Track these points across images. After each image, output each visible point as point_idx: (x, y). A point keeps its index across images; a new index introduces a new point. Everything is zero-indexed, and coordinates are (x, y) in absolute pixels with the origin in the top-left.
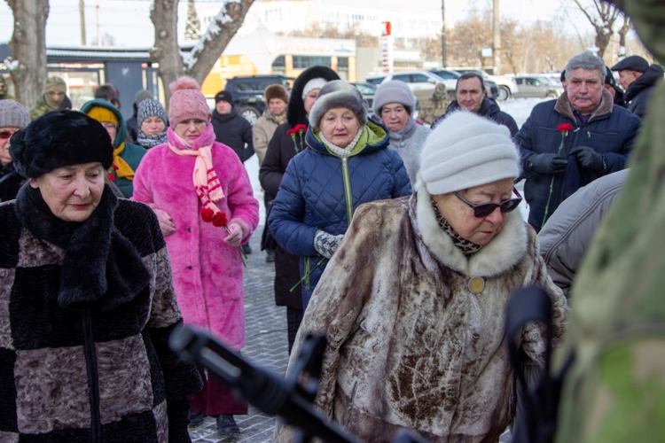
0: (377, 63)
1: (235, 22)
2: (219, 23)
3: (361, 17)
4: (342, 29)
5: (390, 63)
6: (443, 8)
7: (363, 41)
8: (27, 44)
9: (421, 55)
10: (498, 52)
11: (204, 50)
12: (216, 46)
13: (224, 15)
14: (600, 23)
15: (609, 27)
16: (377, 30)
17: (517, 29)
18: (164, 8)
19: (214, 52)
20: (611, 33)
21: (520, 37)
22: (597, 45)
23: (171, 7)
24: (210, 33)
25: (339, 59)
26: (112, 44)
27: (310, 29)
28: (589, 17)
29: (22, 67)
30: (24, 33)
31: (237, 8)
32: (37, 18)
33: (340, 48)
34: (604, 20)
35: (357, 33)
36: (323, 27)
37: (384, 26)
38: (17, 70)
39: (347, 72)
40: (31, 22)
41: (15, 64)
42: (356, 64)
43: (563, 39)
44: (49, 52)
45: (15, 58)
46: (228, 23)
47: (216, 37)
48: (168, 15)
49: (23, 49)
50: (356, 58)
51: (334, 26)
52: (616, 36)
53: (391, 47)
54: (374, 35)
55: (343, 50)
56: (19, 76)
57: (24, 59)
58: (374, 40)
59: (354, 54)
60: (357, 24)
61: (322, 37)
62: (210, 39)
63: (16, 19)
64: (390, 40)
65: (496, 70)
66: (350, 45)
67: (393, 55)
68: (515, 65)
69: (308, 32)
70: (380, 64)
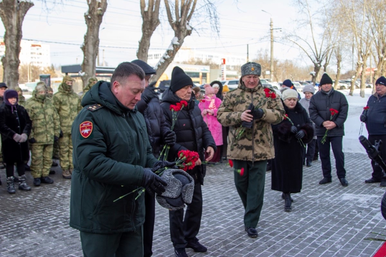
0: (219, 76)
1: (171, 58)
2: (164, 58)
3: (212, 56)
4: (204, 61)
5: (225, 76)
6: (248, 53)
7: (213, 66)
8: (88, 65)
9: (238, 73)
10: (273, 73)
11: (158, 69)
12: (163, 67)
13: (166, 55)
14: (316, 62)
15: (320, 63)
16: (219, 62)
17: (278, 63)
18: (143, 52)
19: (162, 70)
20: (321, 66)
21: (280, 66)
22: (315, 71)
23: (146, 51)
24: (161, 62)
25: (203, 74)
26: (107, 66)
27: (191, 61)
28: (311, 59)
29: (86, 75)
30: (88, 61)
31: (172, 52)
32: (93, 55)
33: (203, 69)
34: (318, 61)
35: (210, 63)
36: (196, 60)
37: (222, 61)
38: (84, 76)
39: (206, 79)
40: (91, 56)
41: (84, 73)
42: (210, 76)
43: (297, 67)
44: (97, 69)
45: (83, 71)
46: (168, 58)
47: (163, 64)
48: (144, 55)
49: (87, 67)
50: (210, 73)
51: (201, 60)
52: (322, 68)
53: (225, 69)
54: (217, 64)
55: (204, 70)
56: (85, 78)
57: (87, 72)
58: (217, 66)
59: (209, 72)
60: (211, 59)
61: (195, 64)
62: (160, 64)
63: (85, 56)
64: (225, 66)
65: (271, 80)
66: (208, 68)
67: (226, 72)
68: (277, 78)
69: (189, 62)
70: (220, 76)
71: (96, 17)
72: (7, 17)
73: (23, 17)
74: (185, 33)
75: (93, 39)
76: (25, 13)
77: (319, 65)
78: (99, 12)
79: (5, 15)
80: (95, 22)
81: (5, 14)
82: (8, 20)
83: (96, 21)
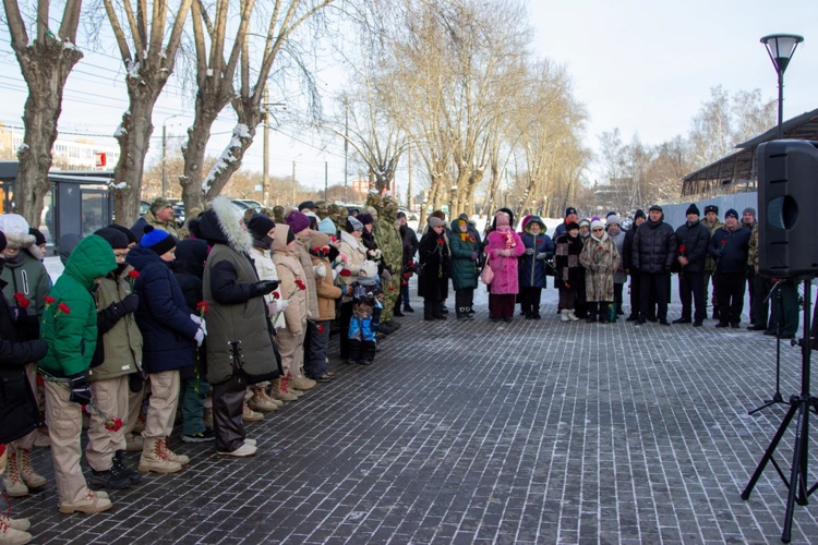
1: (236, 162)
2: (226, 161)
8: (134, 170)
11: (215, 180)
12: (223, 178)
13: (230, 155)
24: (221, 169)
29: (130, 187)
30: (133, 162)
31: (239, 151)
32: (142, 151)
40: (139, 154)
41: (123, 185)
46: (233, 162)
47: (224, 172)
49: (131, 173)
57: (130, 182)
62: (220, 173)
65: (265, 202)
71: (156, 83)
72: (41, 75)
73: (66, 77)
74: (258, 118)
75: (144, 123)
76: (70, 69)
77: (384, 178)
78: (163, 75)
79: (38, 72)
80: (152, 92)
81: (39, 69)
82: (44, 82)
83: (155, 91)
